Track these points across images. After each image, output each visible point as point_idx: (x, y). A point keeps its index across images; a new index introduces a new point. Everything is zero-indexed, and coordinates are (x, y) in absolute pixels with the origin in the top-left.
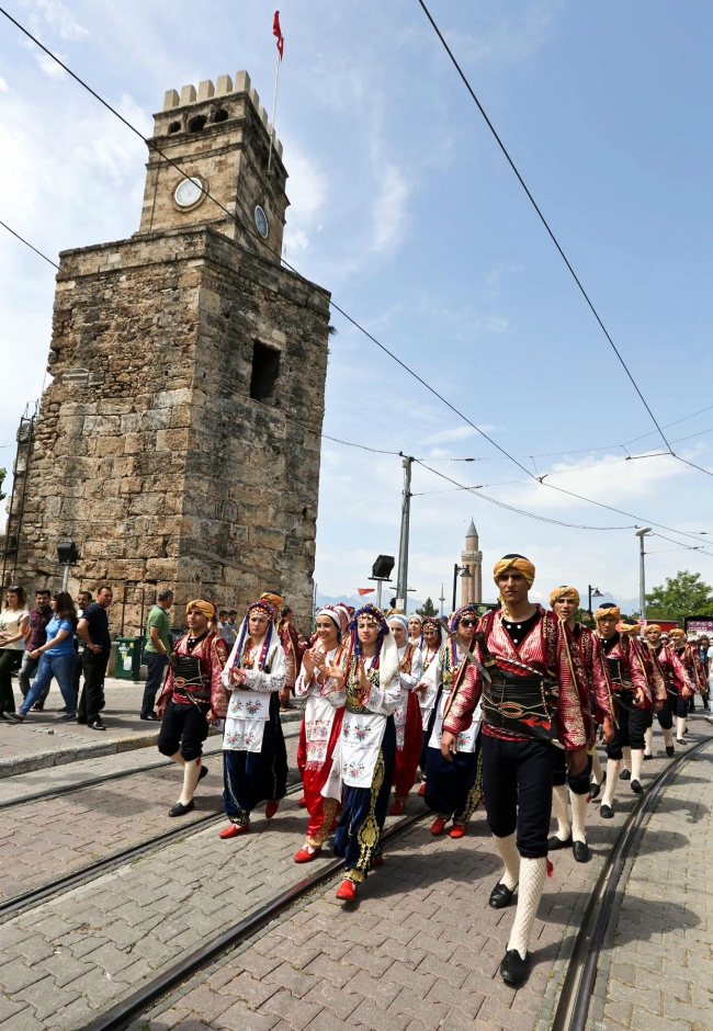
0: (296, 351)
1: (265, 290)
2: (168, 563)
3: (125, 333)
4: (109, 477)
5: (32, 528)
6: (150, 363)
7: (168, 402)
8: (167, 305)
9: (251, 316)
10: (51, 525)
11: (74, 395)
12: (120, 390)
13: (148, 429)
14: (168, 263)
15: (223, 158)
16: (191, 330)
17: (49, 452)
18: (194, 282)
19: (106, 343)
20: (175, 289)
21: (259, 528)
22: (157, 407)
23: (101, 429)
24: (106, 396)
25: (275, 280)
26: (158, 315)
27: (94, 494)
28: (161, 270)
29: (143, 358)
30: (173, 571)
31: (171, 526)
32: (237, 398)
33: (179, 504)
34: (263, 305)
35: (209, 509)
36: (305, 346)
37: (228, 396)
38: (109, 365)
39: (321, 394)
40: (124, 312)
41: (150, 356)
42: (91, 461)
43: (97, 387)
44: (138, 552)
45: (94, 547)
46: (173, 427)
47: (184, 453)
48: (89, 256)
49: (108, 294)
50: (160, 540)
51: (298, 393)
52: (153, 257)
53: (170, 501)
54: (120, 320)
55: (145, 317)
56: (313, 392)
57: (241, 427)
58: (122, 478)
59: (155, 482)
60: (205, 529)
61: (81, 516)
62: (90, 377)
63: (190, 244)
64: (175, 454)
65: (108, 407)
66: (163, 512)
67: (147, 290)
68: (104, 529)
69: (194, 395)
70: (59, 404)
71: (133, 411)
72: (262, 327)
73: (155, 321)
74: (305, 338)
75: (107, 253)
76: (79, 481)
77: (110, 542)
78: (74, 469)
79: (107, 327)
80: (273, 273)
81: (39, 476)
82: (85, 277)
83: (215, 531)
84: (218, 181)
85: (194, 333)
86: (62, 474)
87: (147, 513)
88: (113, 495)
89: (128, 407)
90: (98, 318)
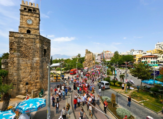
0: (48, 49)
1: (45, 42)
2: (38, 81)
3: (26, 48)
4: (26, 70)
5: (11, 78)
6: (31, 53)
7: (35, 59)
8: (33, 45)
9: (44, 46)
10: (15, 77)
11: (17, 57)
12: (26, 57)
13: (32, 63)
14: (33, 39)
15: (36, 18)
16: (38, 50)
17: (12, 66)
18: (38, 43)
19: (23, 49)
20: (35, 43)
21: (46, 73)
22: (33, 60)
23: (23, 62)
24: (23, 57)
25: (46, 40)
26: (32, 46)
27: (24, 72)
28: (32, 40)
29: (30, 53)
30: (39, 82)
31: (38, 76)
32: (43, 57)
33: (39, 73)
34: (45, 44)
35: (42, 73)
36: (49, 48)
37: (42, 57)
38: (23, 53)
39: (50, 54)
40: (25, 45)
41: (31, 52)
42: (22, 67)
43: (21, 56)
44: (33, 80)
45: (25, 80)
46: (37, 63)
47: (39, 66)
48: (16, 34)
49: (22, 41)
50: (36, 78)
51: (48, 54)
52: (30, 37)
53: (37, 73)
54: (25, 46)
55: (30, 46)
56: (49, 54)
57: (44, 61)
58: (28, 70)
59: (35, 70)
60: (41, 75)
61: (21, 75)
62: (20, 54)
63: (37, 37)
64: (37, 67)
65: (24, 59)
66: (36, 74)
67: (29, 42)
68: (26, 77)
69: (39, 59)
70: (13, 58)
71: (29, 60)
72: (45, 47)
73: (32, 47)
74: (48, 47)
75: (20, 34)
76: (20, 70)
77: (28, 79)
78: (19, 68)
79: (22, 47)
80: (45, 39)
81: (11, 69)
82: (16, 37)
83: (42, 75)
84: (35, 22)
85: (39, 50)
86: (16, 69)
87: (33, 74)
88: (27, 72)
89: (28, 59)
90: (20, 45)
